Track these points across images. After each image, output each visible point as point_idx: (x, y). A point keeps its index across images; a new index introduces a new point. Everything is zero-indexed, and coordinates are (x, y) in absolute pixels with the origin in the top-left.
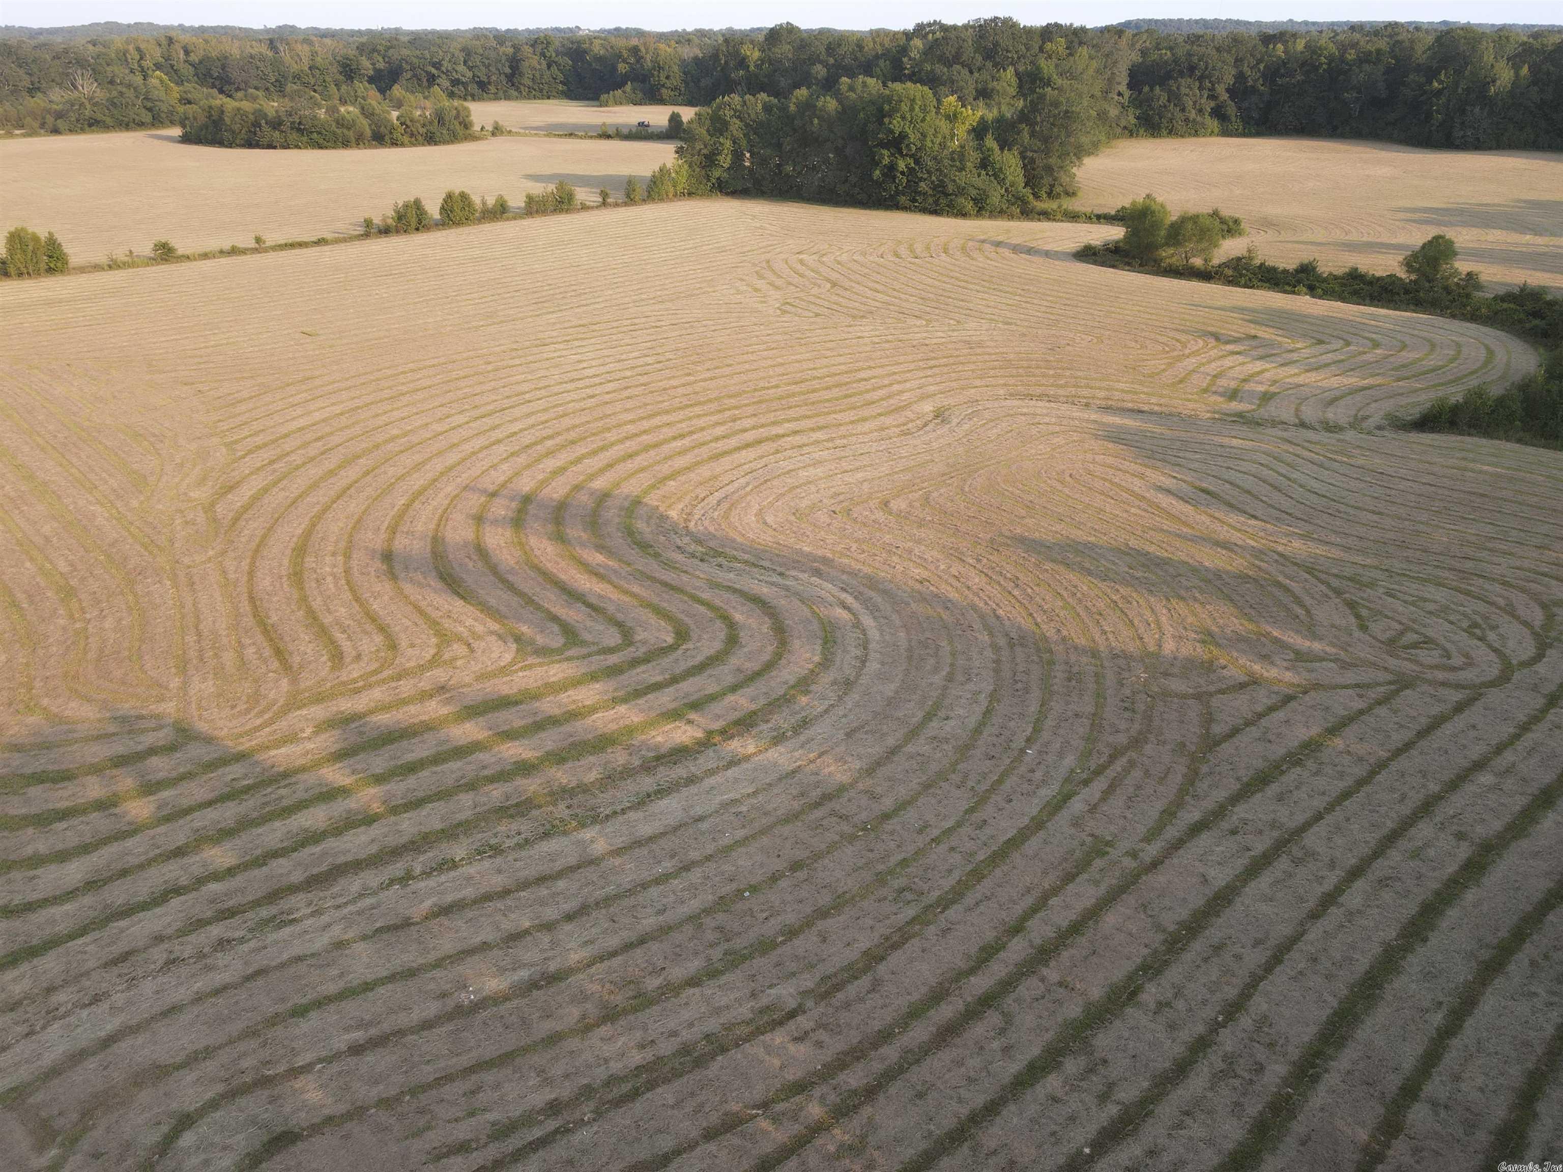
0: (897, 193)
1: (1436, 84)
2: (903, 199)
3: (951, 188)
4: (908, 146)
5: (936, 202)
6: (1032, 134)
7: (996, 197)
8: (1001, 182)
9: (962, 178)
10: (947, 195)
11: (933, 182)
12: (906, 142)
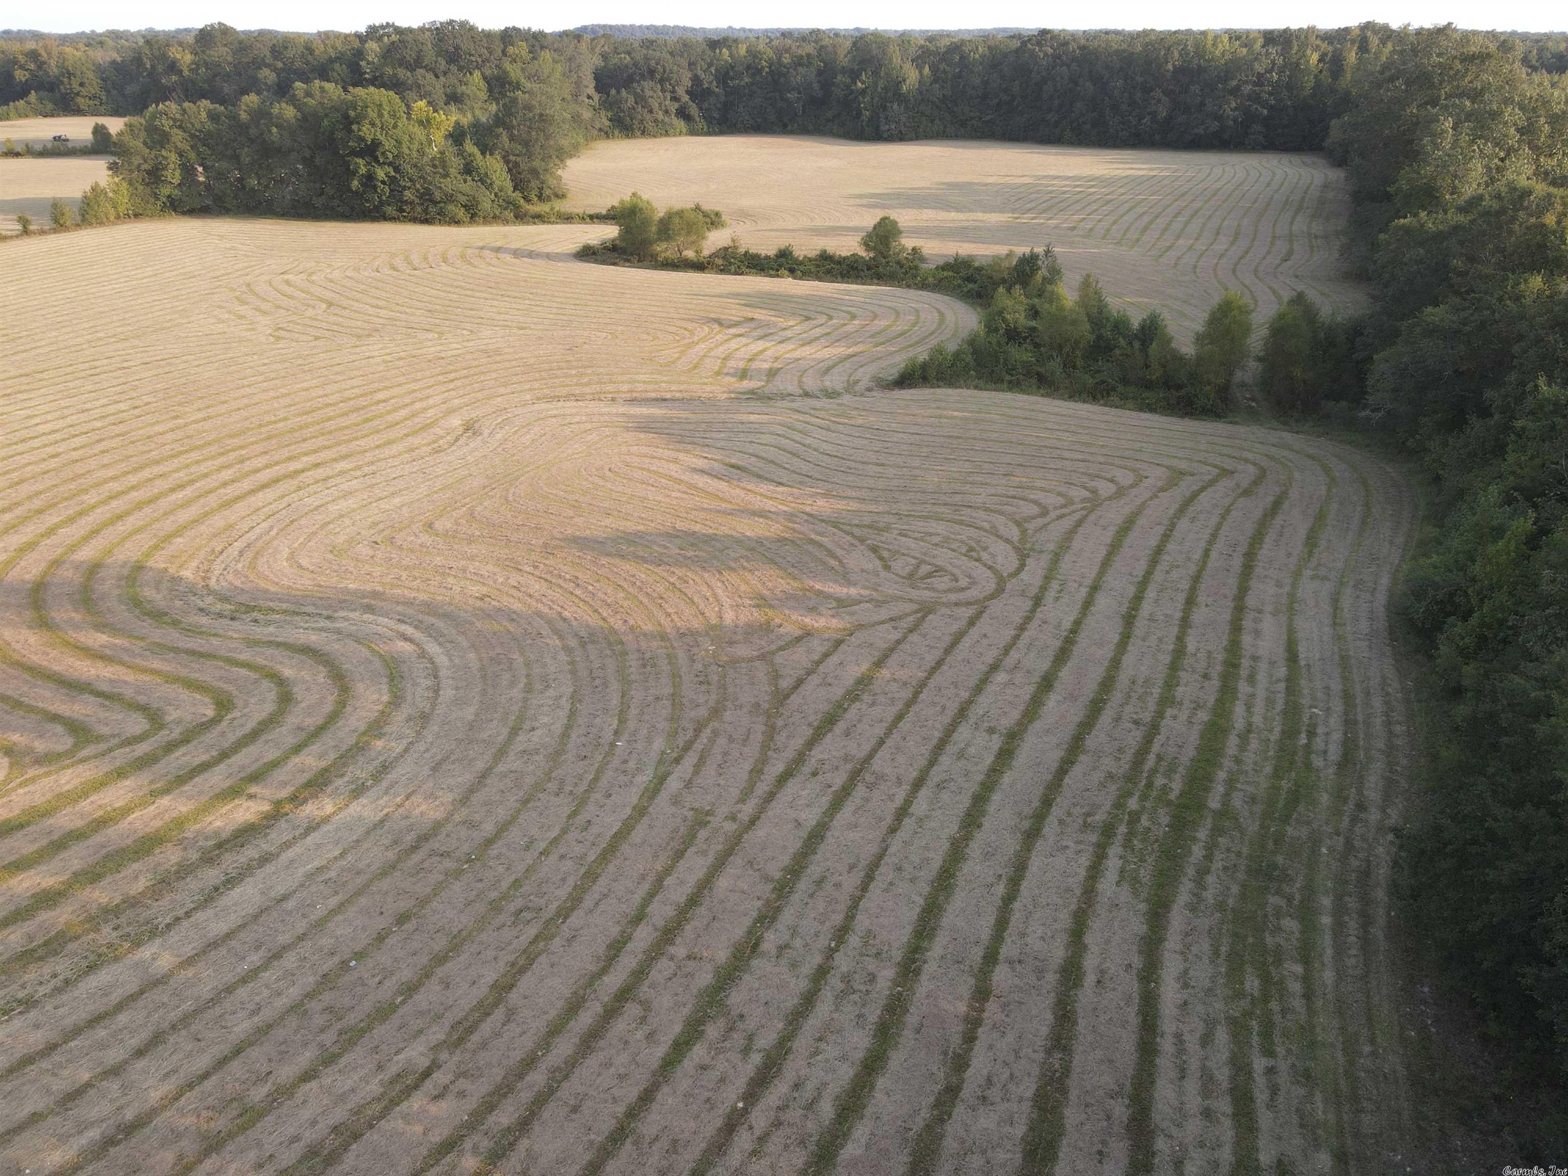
0: (382, 203)
1: (859, 84)
2: (390, 210)
3: (438, 195)
4: (383, 154)
5: (426, 211)
6: (512, 139)
7: (486, 203)
8: (490, 187)
9: (448, 185)
10: (435, 203)
11: (418, 191)
12: (381, 150)
